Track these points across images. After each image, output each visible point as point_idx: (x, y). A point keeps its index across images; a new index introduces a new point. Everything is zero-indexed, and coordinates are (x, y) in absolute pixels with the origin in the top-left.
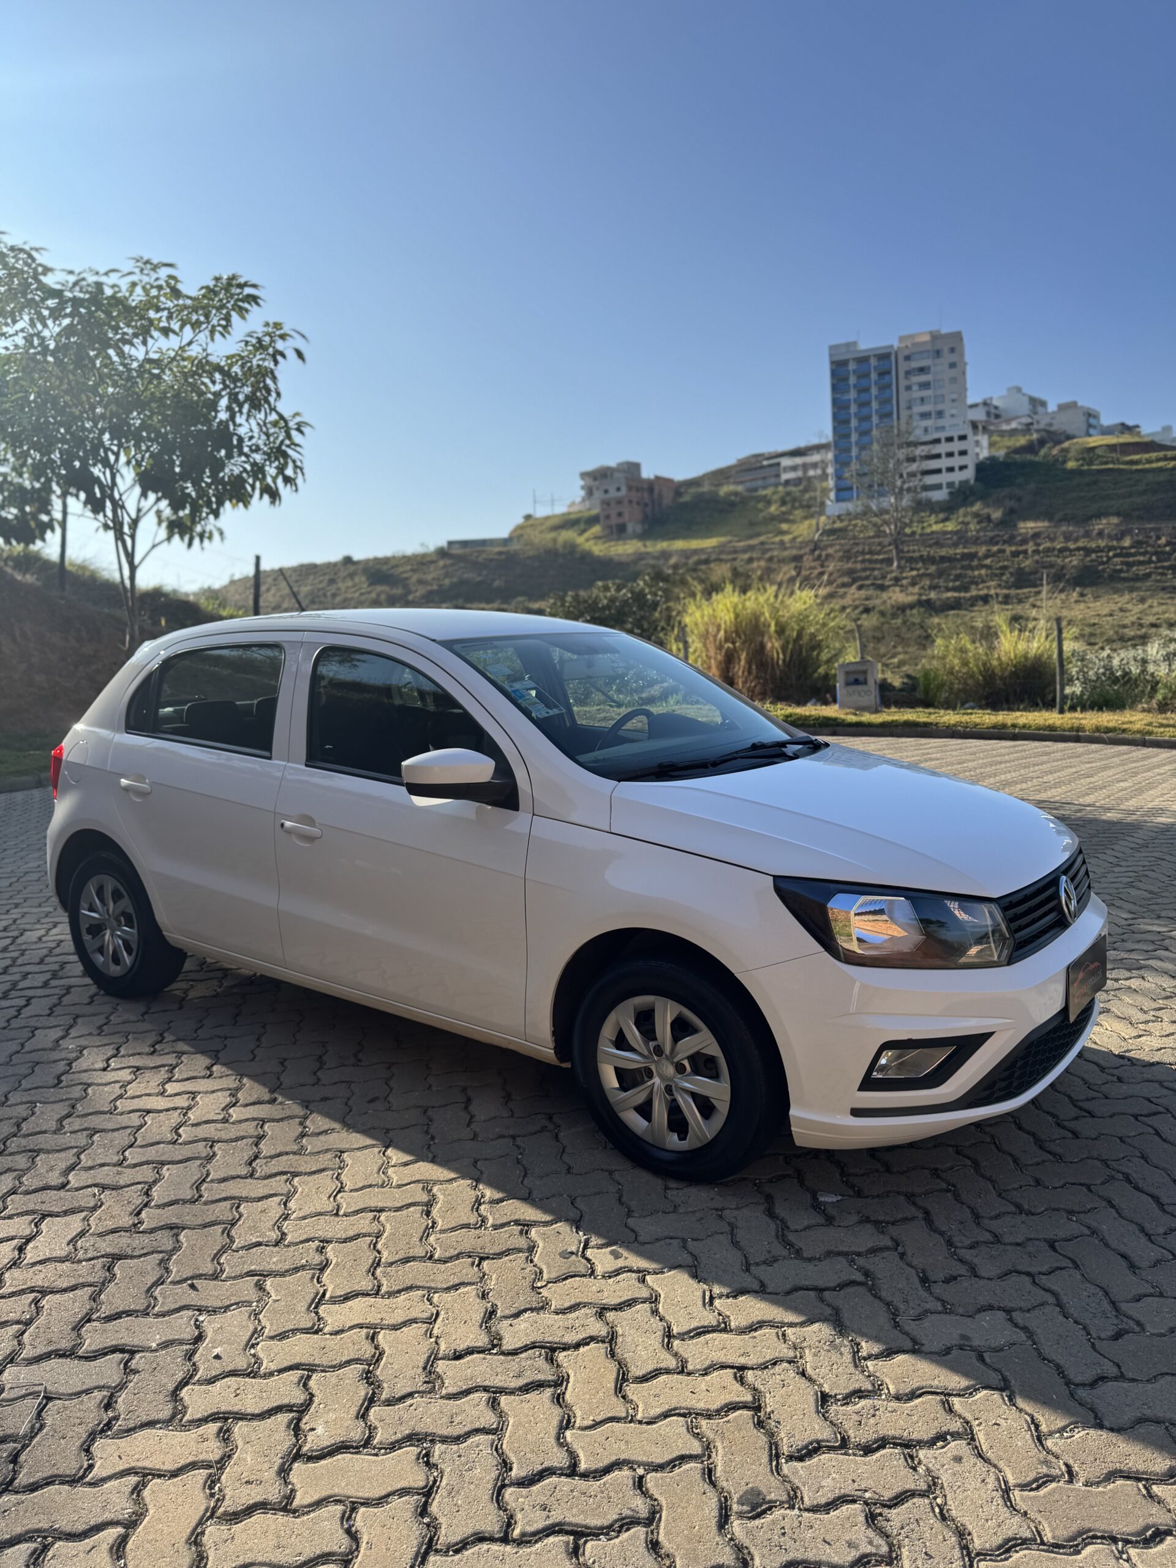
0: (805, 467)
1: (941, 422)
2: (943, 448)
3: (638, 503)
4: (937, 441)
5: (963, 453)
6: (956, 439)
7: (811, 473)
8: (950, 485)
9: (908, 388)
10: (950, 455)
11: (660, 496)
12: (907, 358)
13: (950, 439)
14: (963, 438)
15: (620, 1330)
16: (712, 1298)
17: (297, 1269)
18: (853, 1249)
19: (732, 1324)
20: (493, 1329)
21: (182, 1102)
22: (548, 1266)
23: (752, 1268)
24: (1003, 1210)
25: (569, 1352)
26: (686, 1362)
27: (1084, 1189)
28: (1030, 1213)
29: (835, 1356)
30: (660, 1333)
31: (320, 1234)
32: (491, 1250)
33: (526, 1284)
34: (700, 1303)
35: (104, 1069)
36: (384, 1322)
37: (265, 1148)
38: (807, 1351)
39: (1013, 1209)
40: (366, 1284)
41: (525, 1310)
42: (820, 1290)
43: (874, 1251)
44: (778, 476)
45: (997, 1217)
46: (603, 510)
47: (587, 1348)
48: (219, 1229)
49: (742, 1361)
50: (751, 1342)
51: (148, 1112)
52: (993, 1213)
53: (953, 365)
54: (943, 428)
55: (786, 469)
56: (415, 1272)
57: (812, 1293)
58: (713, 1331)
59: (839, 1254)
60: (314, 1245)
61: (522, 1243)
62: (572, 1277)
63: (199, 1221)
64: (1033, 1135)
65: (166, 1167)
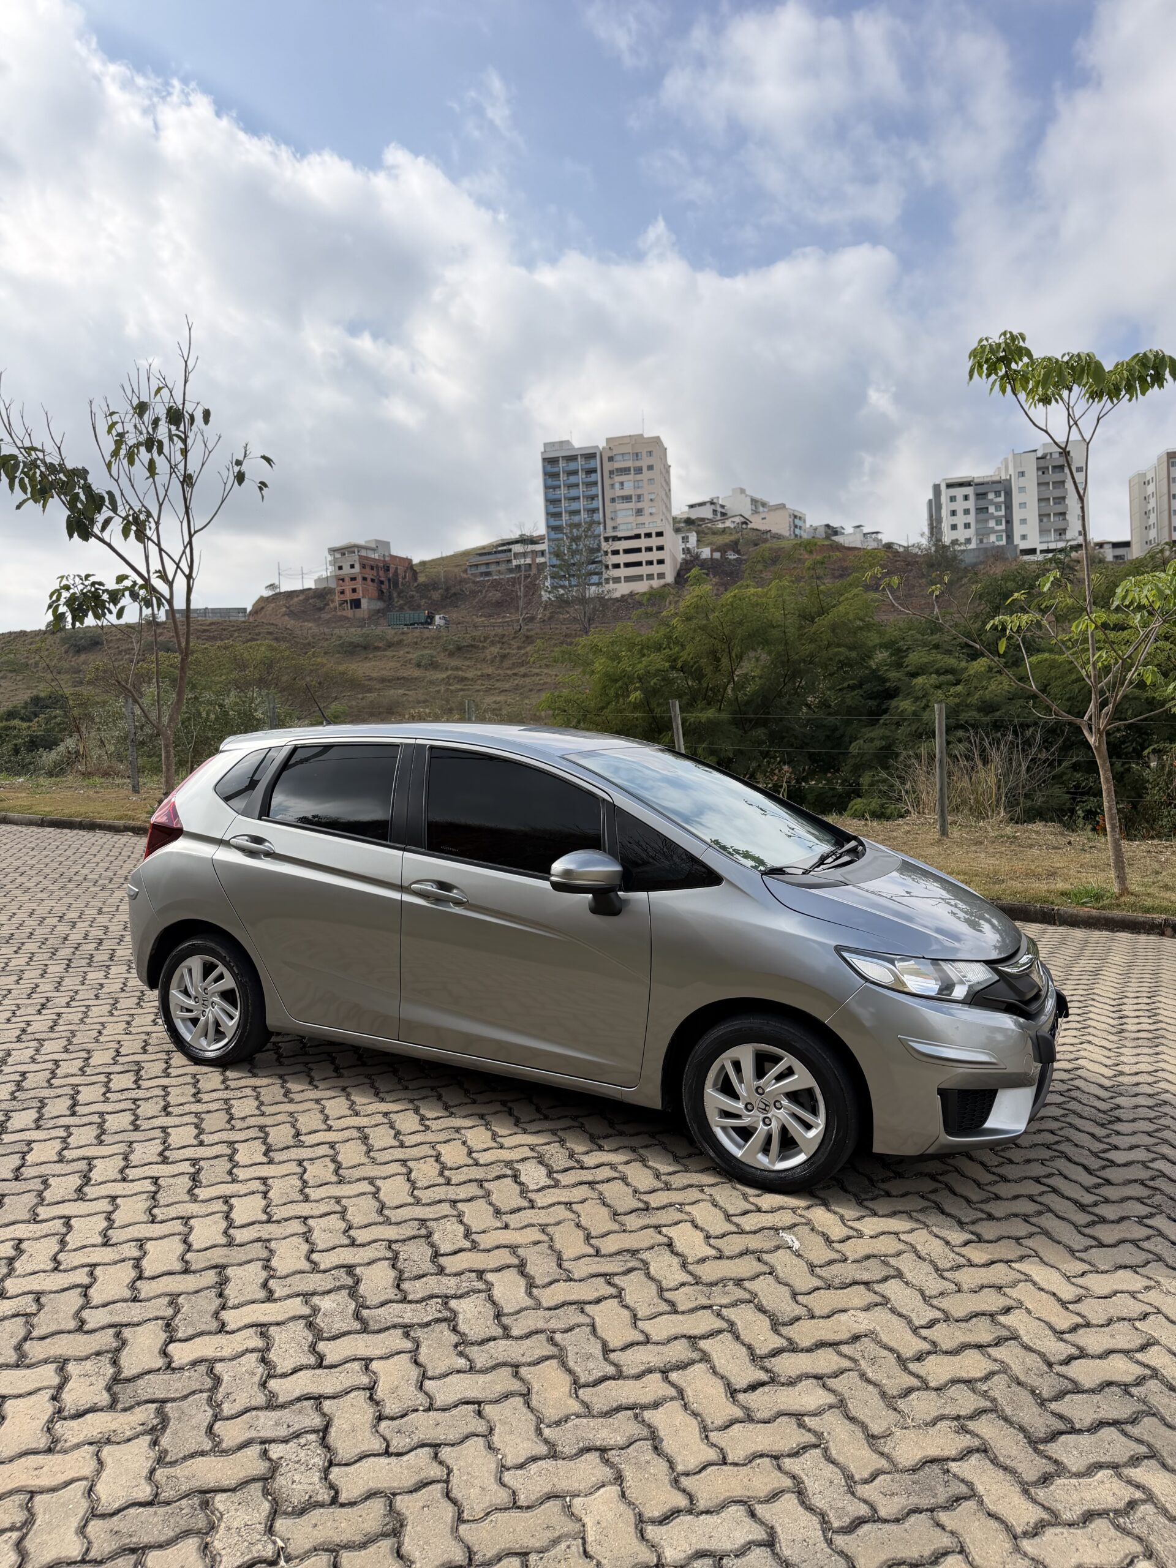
0: (535, 553)
1: (640, 519)
2: (642, 543)
3: (373, 580)
4: (638, 536)
5: (661, 548)
6: (654, 535)
8: (650, 577)
9: (612, 486)
10: (649, 549)
11: (396, 574)
12: (611, 459)
13: (649, 535)
14: (660, 534)
44: (509, 561)
54: (643, 525)
55: (516, 555)
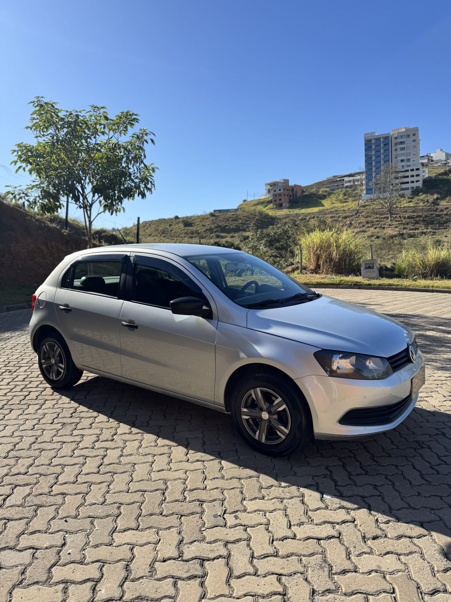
0: (354, 181)
1: (409, 163)
2: (409, 174)
3: (287, 195)
4: (407, 171)
5: (418, 175)
6: (415, 170)
7: (356, 183)
8: (412, 188)
9: (396, 150)
10: (412, 176)
11: (296, 192)
12: (396, 138)
13: (412, 170)
14: (418, 169)
15: (232, 553)
16: (273, 540)
17: (107, 516)
18: (335, 521)
19: (280, 553)
20: (181, 549)
21: (78, 439)
22: (208, 522)
23: (292, 527)
24: (403, 506)
25: (210, 562)
26: (258, 570)
27: (439, 498)
28: (414, 509)
29: (321, 572)
30: (249, 556)
31: (120, 501)
32: (186, 512)
33: (197, 529)
34: (268, 542)
35: (52, 423)
36: (138, 542)
37: (106, 461)
38: (309, 569)
39: (407, 506)
40: (133, 525)
41: (195, 541)
42: (319, 539)
43: (344, 522)
44: (343, 184)
45: (400, 509)
46: (274, 198)
47: (218, 560)
48: (81, 496)
49: (281, 572)
50: (286, 563)
51: (64, 442)
52: (398, 508)
53: (414, 141)
54: (409, 166)
55: (346, 182)
56: (155, 520)
57: (315, 541)
58: (271, 556)
59: (329, 522)
60: (116, 505)
61: (199, 510)
62: (217, 526)
63: (74, 492)
64: (419, 471)
65: (67, 467)
